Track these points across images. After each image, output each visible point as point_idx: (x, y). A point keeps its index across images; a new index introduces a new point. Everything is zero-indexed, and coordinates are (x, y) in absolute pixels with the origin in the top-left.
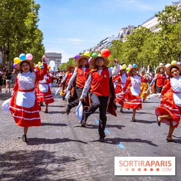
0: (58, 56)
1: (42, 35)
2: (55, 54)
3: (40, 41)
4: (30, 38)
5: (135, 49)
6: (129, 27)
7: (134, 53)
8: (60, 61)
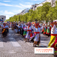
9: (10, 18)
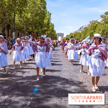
0: (62, 34)
1: (54, 26)
2: (61, 33)
3: (53, 28)
4: (47, 27)
5: (93, 31)
6: (92, 21)
7: (92, 33)
8: (63, 36)
9: (67, 36)
